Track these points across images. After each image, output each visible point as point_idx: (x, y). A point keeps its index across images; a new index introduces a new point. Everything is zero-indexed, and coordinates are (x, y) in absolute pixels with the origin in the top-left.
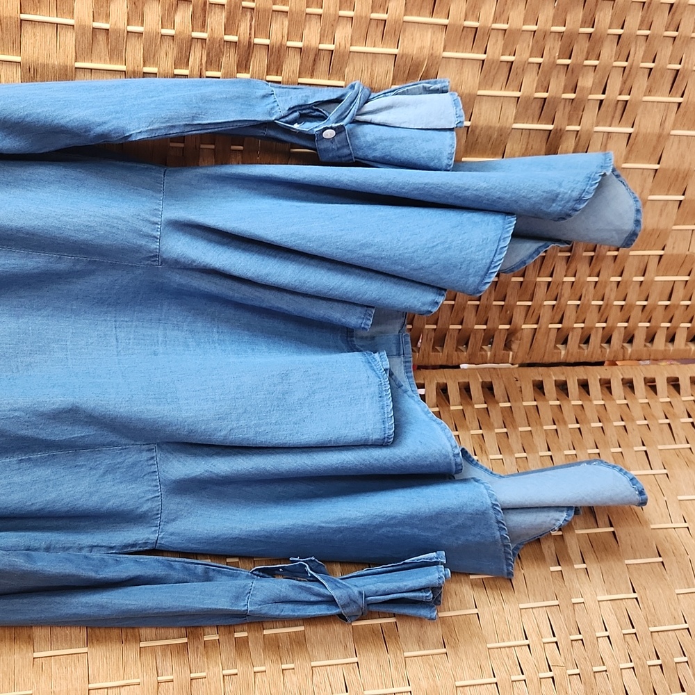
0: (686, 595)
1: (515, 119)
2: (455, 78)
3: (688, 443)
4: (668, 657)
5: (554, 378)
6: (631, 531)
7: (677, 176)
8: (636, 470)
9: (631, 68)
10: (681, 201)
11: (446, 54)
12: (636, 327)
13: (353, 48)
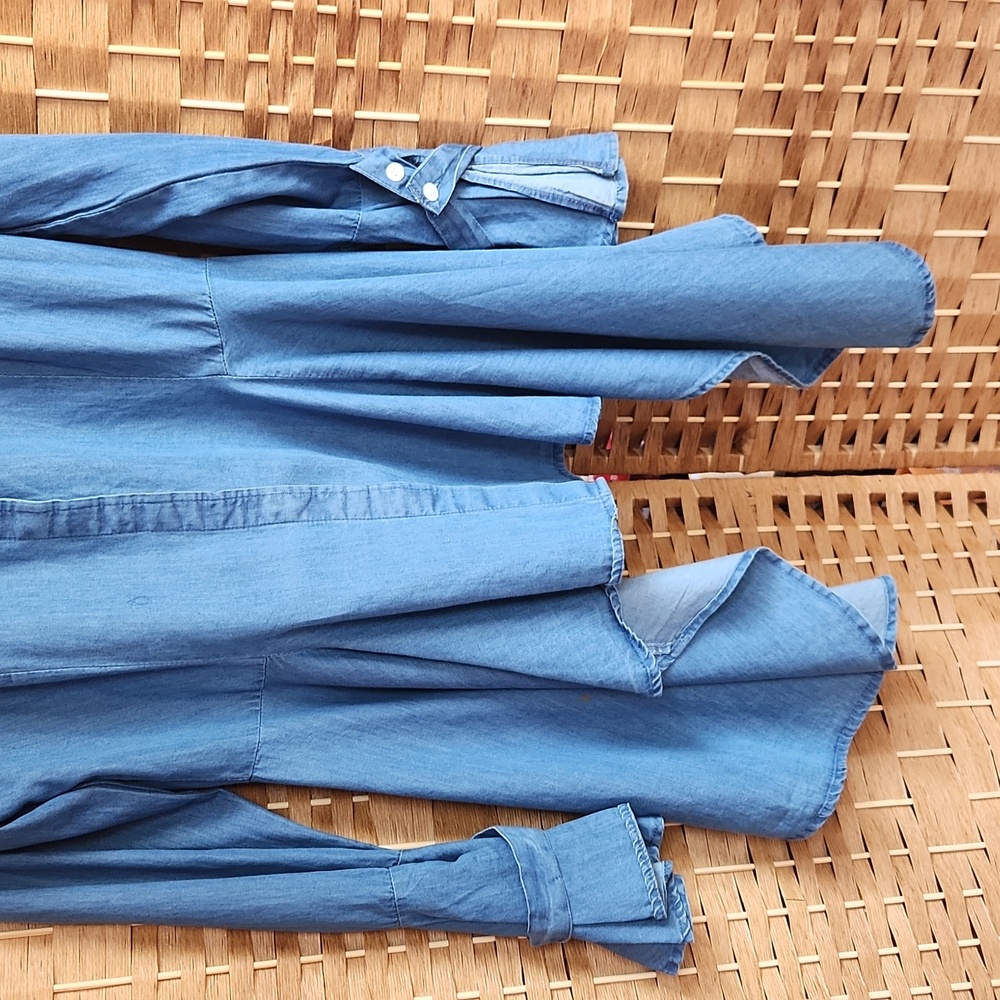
0: (985, 802)
1: (737, 122)
2: (648, 64)
3: (996, 586)
4: (954, 889)
5: (804, 493)
6: (908, 711)
7: (976, 201)
8: (919, 623)
9: (903, 47)
10: (982, 238)
11: (635, 29)
12: (922, 420)
13: (502, 22)
